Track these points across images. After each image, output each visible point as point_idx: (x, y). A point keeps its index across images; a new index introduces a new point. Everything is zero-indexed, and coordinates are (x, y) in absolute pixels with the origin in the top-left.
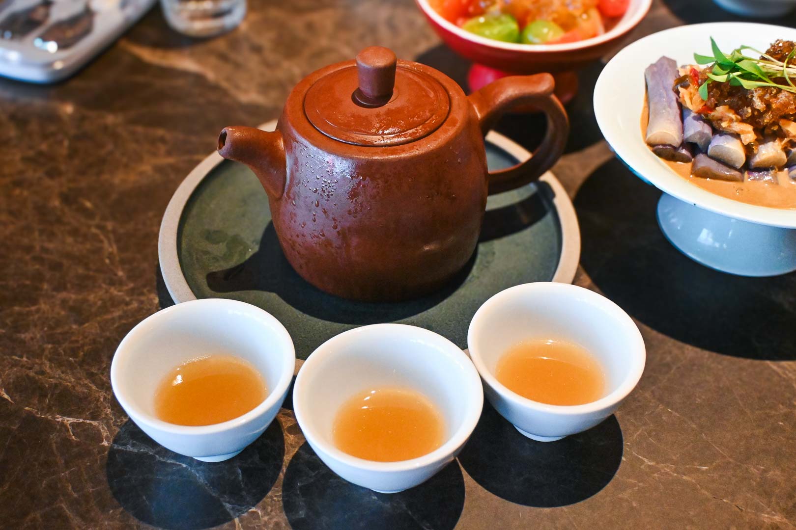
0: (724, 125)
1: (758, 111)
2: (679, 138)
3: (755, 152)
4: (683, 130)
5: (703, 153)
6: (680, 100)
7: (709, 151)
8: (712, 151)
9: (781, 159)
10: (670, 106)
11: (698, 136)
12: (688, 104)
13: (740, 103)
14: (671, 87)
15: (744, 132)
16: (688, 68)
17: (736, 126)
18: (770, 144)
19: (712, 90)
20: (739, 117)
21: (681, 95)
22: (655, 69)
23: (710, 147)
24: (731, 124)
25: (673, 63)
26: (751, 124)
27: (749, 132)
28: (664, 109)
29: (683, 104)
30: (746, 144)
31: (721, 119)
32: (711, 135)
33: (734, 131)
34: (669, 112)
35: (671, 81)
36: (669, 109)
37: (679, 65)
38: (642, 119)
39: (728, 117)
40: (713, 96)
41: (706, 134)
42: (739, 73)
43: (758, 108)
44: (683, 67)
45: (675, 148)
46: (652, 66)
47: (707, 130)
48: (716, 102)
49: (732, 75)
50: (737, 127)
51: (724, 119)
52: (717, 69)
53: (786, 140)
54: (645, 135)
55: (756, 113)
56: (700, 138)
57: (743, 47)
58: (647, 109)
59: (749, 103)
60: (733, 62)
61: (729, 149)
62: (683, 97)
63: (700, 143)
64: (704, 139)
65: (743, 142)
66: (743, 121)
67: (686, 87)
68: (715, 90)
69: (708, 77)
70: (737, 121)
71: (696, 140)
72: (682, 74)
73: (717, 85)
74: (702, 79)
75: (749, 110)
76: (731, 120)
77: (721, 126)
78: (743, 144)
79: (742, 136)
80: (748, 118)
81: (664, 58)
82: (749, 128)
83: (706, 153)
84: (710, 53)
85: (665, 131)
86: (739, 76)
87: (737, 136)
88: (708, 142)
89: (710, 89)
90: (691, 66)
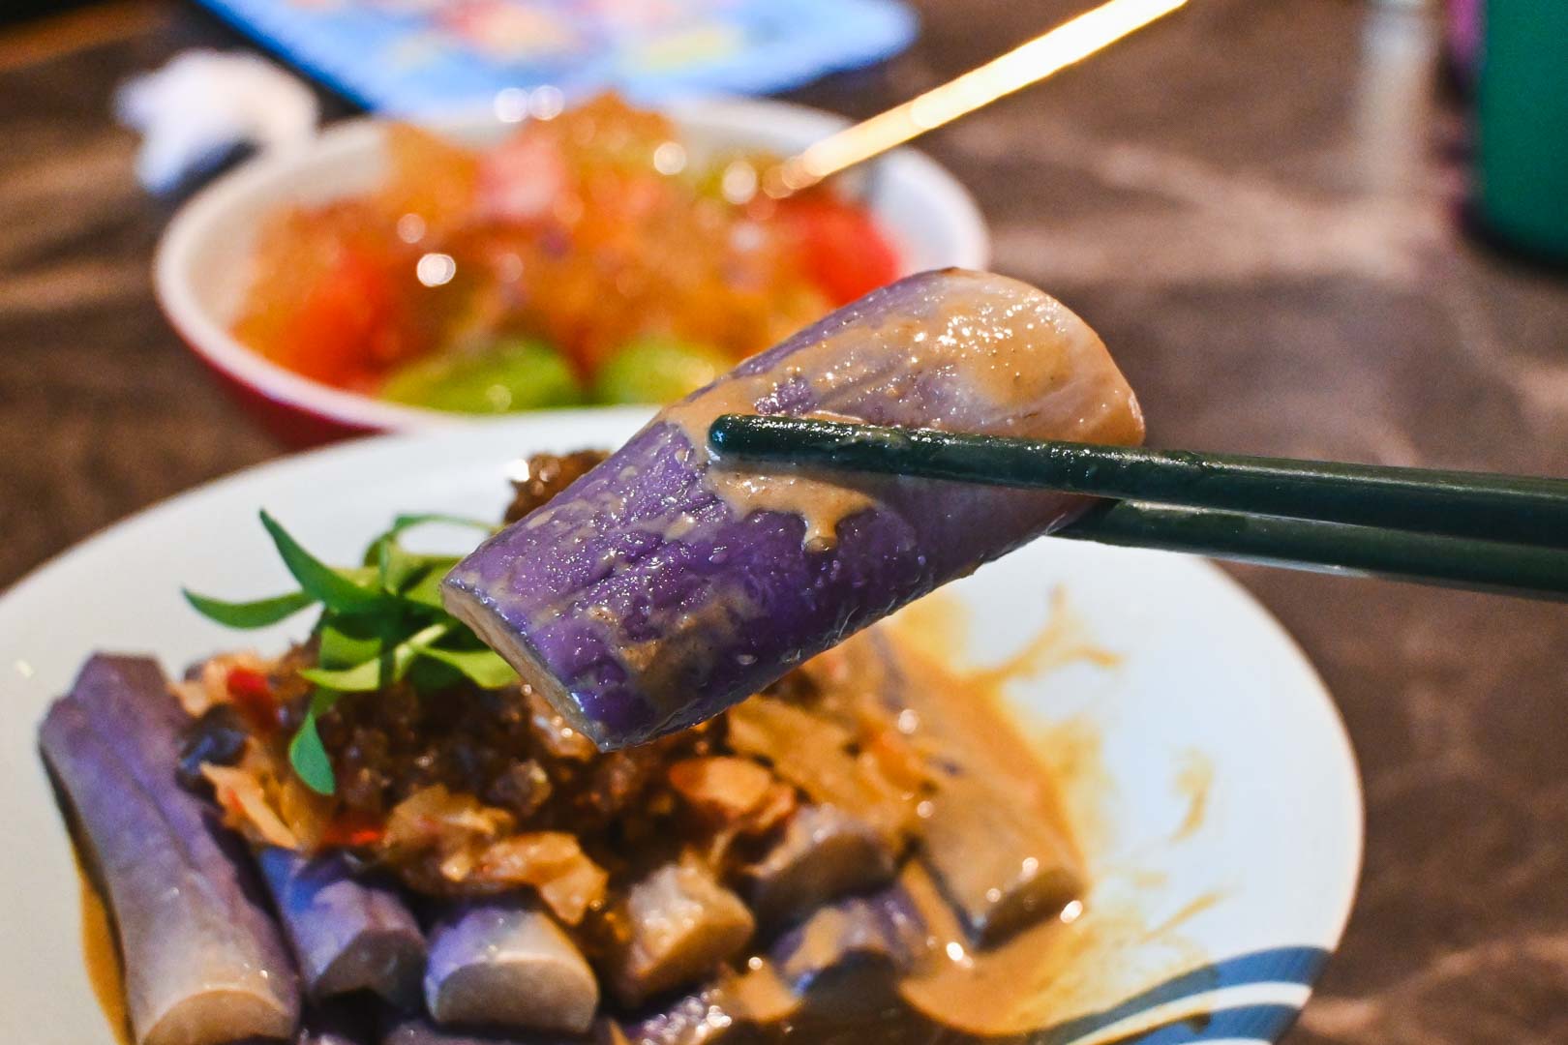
0: (455, 869)
1: (571, 762)
2: (282, 996)
3: (621, 933)
4: (286, 951)
5: (408, 1018)
6: (229, 820)
7: (433, 1003)
8: (448, 1001)
9: (733, 929)
10: (193, 865)
11: (365, 957)
12: (270, 827)
13: (489, 754)
14: (166, 778)
15: (547, 873)
16: (216, 674)
17: (507, 855)
18: (667, 879)
19: (349, 739)
20: (503, 815)
21: (223, 797)
22: (78, 719)
23: (431, 986)
24: (484, 858)
25: (142, 672)
26: (562, 826)
27: (566, 868)
28: (172, 880)
29: (247, 833)
30: (574, 918)
31: (431, 850)
32: (415, 932)
33: (502, 881)
34: (193, 889)
35: (161, 749)
36: (194, 877)
37: (173, 670)
38: (93, 958)
39: (461, 830)
40: (363, 761)
41: (395, 935)
42: (433, 632)
43: (566, 751)
44: (193, 674)
46: (61, 709)
47: (393, 919)
48: (385, 782)
49: (403, 653)
50: (512, 860)
51: (447, 845)
52: (335, 642)
53: (721, 842)
55: (566, 775)
56: (379, 961)
57: (404, 522)
58: (97, 902)
59: (528, 744)
60: (392, 589)
61: (512, 969)
62: (237, 804)
63: (384, 977)
64: (392, 965)
65: (562, 914)
66: (527, 824)
67: (231, 758)
68: (359, 733)
69: (313, 687)
70: (503, 833)
71: (360, 975)
72: (196, 703)
73: (358, 705)
74: (289, 705)
75: (539, 775)
76: (478, 841)
77: (443, 881)
78: (563, 925)
79: (550, 894)
80: (543, 808)
81: (98, 663)
82: (560, 848)
83: (418, 1011)
84: (287, 584)
85: (208, 987)
86: (439, 643)
87: (522, 897)
88: (416, 967)
89: (333, 738)
90: (220, 658)
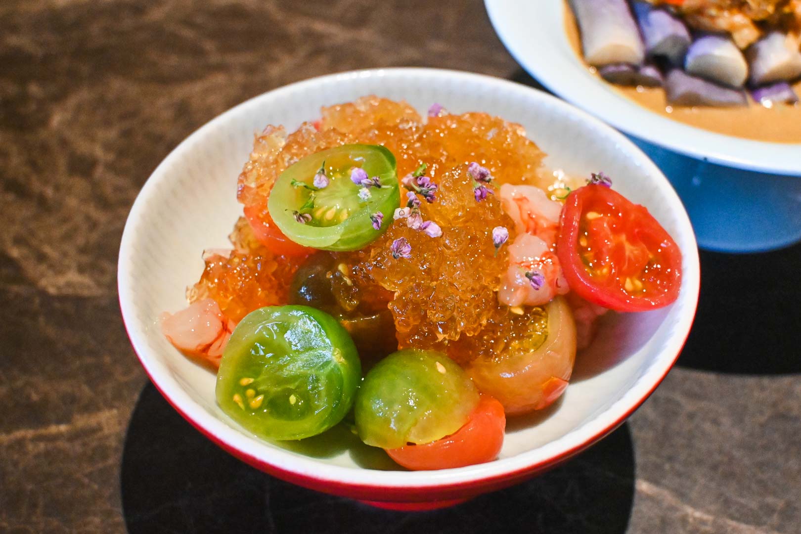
2: (639, 51)
4: (643, 37)
5: (678, 69)
7: (688, 65)
8: (693, 64)
10: (612, 2)
11: (669, 43)
15: (737, 27)
23: (689, 58)
27: (744, 26)
30: (743, 45)
32: (688, 39)
33: (721, 27)
38: (567, 31)
41: (680, 38)
45: (635, 68)
47: (681, 31)
54: (582, 52)
56: (672, 46)
61: (720, 58)
63: (672, 52)
64: (678, 47)
65: (739, 44)
71: (667, 49)
77: (702, 23)
78: (739, 47)
79: (736, 35)
83: (683, 68)
85: (616, 42)
87: (727, 35)
88: (684, 52)
